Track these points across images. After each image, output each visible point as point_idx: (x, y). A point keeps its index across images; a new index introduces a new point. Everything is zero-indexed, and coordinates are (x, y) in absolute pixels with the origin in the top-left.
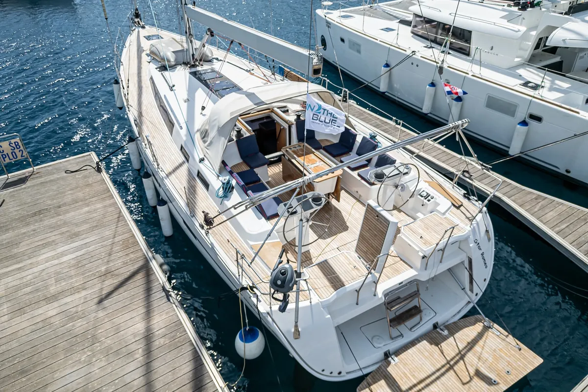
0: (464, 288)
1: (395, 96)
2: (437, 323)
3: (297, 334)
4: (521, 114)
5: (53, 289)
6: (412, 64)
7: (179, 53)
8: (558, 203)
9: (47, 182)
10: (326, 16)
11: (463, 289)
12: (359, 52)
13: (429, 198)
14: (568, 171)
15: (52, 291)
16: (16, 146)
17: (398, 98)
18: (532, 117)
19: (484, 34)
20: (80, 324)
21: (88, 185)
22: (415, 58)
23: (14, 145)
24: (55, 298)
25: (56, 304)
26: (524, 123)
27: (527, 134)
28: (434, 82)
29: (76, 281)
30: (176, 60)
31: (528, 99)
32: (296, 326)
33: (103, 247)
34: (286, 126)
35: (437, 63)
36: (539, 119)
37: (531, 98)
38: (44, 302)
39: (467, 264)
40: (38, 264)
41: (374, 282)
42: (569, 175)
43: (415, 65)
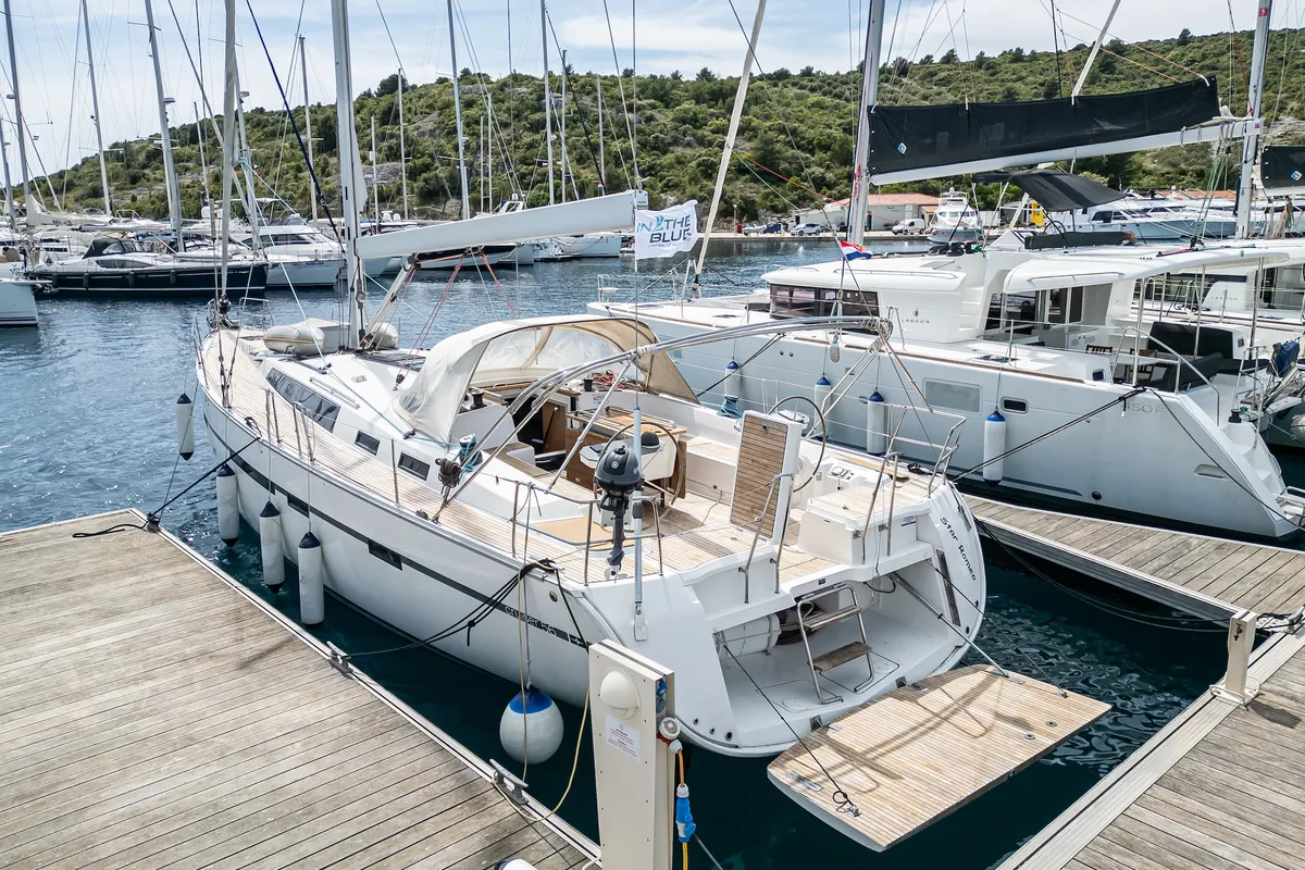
0: (942, 616)
2: (903, 678)
3: (643, 629)
4: (990, 403)
5: (74, 685)
6: (781, 353)
7: (332, 333)
8: (1086, 522)
9: (31, 551)
10: (607, 308)
11: (940, 617)
13: (849, 474)
14: (1097, 496)
15: (73, 688)
18: (1009, 404)
19: (895, 292)
20: (147, 725)
21: (132, 550)
22: (787, 342)
24: (82, 694)
25: (86, 703)
26: (999, 417)
27: (1008, 434)
28: (827, 377)
29: (128, 671)
30: (325, 341)
31: (995, 375)
32: (639, 613)
33: (180, 623)
34: (566, 401)
35: (827, 343)
36: (1020, 406)
37: (998, 372)
38: (56, 703)
39: (936, 563)
40: (31, 655)
41: (772, 560)
42: (1099, 503)
43: (787, 354)
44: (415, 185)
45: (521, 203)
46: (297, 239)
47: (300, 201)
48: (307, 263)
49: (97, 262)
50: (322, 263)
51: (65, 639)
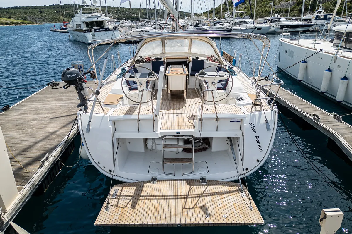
0: (236, 160)
1: (309, 84)
3: (88, 130)
6: (319, 58)
12: (293, 57)
16: (81, 67)
17: (311, 85)
22: (321, 53)
23: (80, 67)
28: (330, 68)
32: (89, 125)
35: (333, 54)
43: (320, 58)
44: (298, 7)
45: (323, 11)
46: (245, 23)
47: (264, 13)
48: (244, 29)
49: (196, 28)
50: (248, 29)
51: (58, 103)
